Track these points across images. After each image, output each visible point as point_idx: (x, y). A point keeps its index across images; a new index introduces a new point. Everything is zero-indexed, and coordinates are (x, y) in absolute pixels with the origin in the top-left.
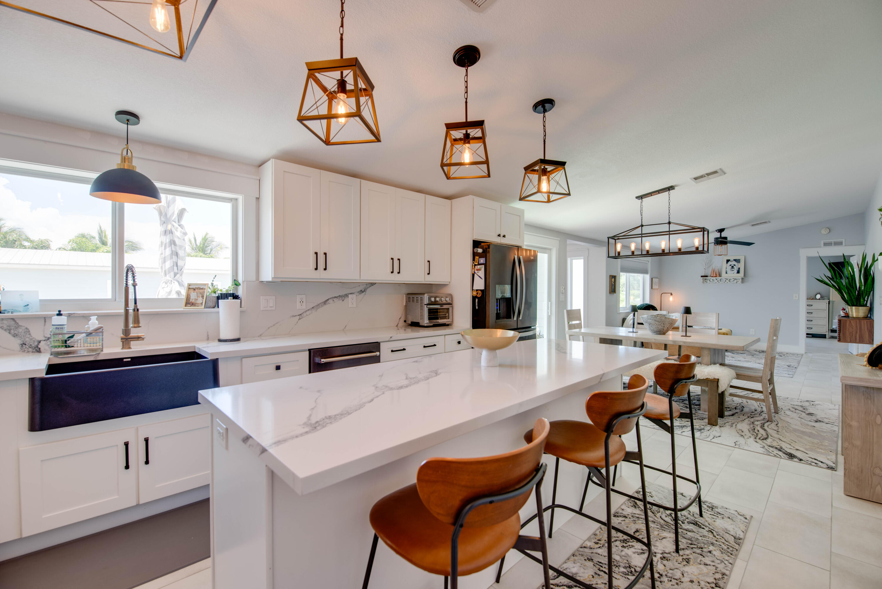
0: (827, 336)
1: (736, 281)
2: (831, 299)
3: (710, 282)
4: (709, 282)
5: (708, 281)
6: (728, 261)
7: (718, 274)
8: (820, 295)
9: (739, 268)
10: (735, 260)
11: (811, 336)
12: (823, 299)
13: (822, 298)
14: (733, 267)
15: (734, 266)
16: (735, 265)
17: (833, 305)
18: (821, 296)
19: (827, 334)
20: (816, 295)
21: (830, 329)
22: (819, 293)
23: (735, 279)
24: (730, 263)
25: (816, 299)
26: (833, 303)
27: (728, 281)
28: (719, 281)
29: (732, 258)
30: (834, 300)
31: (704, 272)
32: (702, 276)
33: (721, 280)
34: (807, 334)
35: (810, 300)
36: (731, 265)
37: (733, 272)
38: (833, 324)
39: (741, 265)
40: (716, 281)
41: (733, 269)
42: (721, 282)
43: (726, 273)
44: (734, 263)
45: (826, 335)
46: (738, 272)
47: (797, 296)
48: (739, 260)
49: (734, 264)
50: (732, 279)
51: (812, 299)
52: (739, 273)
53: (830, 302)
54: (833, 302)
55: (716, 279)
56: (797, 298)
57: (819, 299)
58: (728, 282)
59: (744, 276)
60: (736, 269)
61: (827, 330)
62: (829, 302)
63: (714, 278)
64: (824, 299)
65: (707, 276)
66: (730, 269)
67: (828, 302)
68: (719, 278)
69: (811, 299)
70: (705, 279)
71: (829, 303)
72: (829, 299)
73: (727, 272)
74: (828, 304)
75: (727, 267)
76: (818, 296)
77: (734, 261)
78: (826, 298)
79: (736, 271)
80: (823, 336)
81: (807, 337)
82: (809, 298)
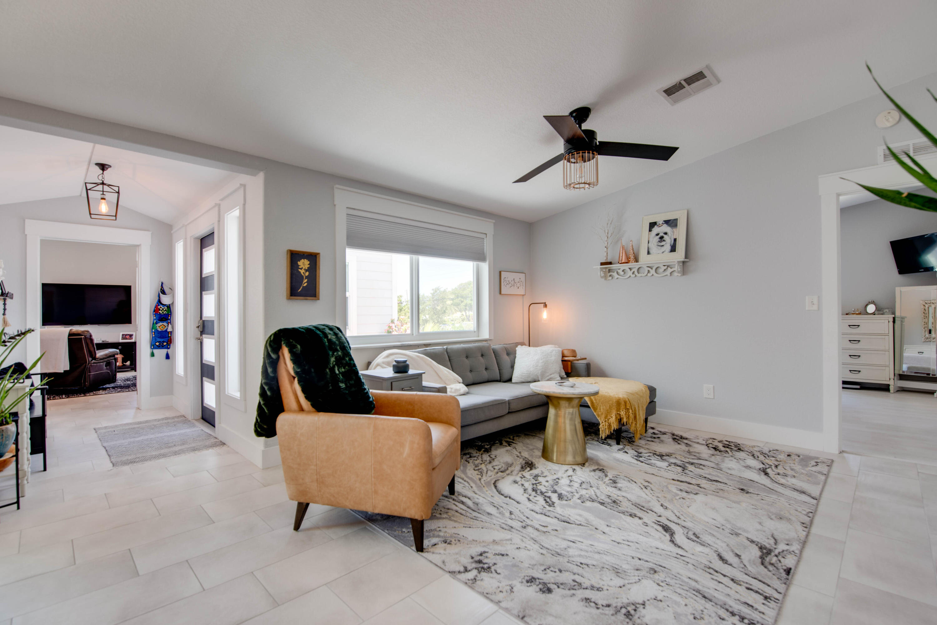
0: (892, 388)
1: (670, 270)
2: (898, 314)
3: (618, 276)
4: (616, 276)
5: (615, 274)
6: (652, 225)
7: (632, 257)
8: (875, 305)
9: (675, 240)
10: (667, 222)
11: (858, 387)
12: (881, 312)
13: (879, 310)
14: (662, 238)
15: (665, 236)
16: (666, 233)
17: (902, 324)
18: (876, 308)
19: (891, 383)
20: (867, 305)
21: (897, 372)
22: (873, 303)
23: (668, 266)
24: (656, 230)
25: (867, 314)
26: (902, 321)
27: (653, 272)
28: (636, 273)
29: (660, 219)
30: (903, 315)
31: (605, 254)
32: (602, 264)
33: (641, 270)
34: (844, 383)
35: (855, 316)
36: (657, 235)
37: (663, 249)
38: (904, 362)
39: (680, 233)
40: (630, 273)
41: (663, 243)
42: (640, 275)
43: (649, 253)
44: (666, 228)
45: (889, 385)
46: (673, 249)
47: (816, 301)
48: (676, 220)
49: (665, 231)
50: (661, 265)
51: (860, 314)
52: (675, 251)
53: (896, 319)
54: (903, 319)
55: (630, 269)
56: (815, 307)
57: (874, 314)
58: (655, 274)
59: (686, 257)
60: (668, 240)
61: (892, 376)
62: (894, 318)
63: (626, 267)
64: (882, 314)
65: (610, 263)
66: (656, 244)
67: (891, 320)
68: (635, 265)
69: (857, 314)
70: (610, 271)
71: (894, 322)
72: (894, 313)
73: (651, 251)
74: (891, 323)
75: (651, 240)
76: (871, 308)
77: (665, 225)
78: (887, 310)
79: (668, 247)
80: (885, 388)
81: (843, 388)
82: (853, 312)
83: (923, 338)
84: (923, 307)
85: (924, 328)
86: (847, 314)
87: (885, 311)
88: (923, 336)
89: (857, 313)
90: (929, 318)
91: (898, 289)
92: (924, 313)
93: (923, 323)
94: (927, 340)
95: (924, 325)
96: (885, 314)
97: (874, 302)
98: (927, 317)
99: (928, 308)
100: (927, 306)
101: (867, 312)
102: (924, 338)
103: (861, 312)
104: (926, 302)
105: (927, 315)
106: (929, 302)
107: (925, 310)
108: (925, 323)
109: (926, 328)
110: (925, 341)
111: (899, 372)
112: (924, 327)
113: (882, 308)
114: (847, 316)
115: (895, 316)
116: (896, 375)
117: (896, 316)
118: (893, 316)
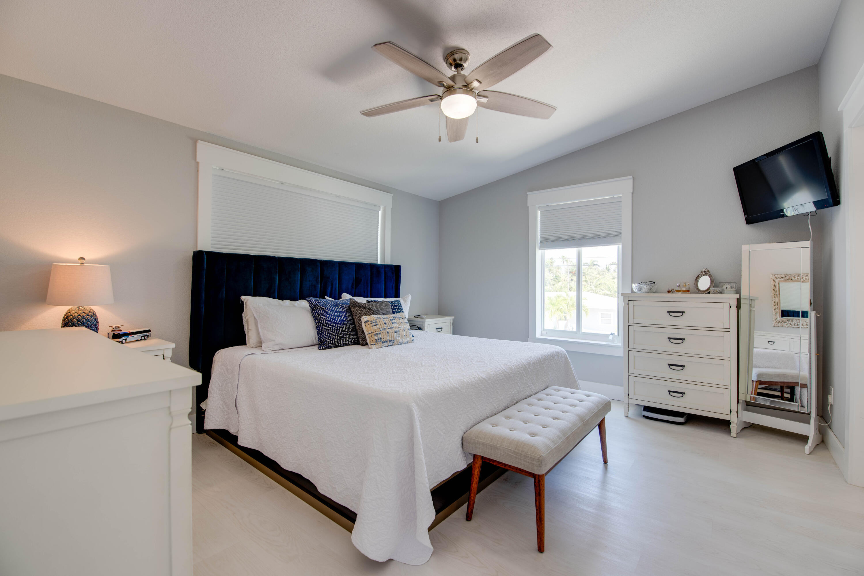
0: (733, 425)
2: (744, 293)
8: (710, 276)
11: (681, 420)
12: (720, 289)
13: (716, 286)
17: (751, 311)
18: (712, 282)
19: (733, 419)
20: (698, 277)
21: (742, 397)
22: (706, 272)
25: (699, 291)
26: (751, 306)
30: (753, 295)
35: (679, 294)
45: (728, 420)
51: (687, 291)
53: (742, 302)
54: (752, 301)
57: (707, 292)
61: (735, 405)
62: (739, 301)
64: (721, 293)
67: (734, 304)
69: (684, 292)
71: (738, 307)
72: (738, 291)
74: (734, 310)
76: (704, 283)
78: (728, 286)
82: (677, 289)
83: (773, 321)
84: (772, 282)
85: (775, 310)
86: (669, 292)
87: (725, 287)
88: (774, 319)
89: (684, 289)
90: (779, 297)
91: (745, 248)
92: (774, 290)
93: (773, 303)
94: (779, 325)
95: (775, 305)
96: (725, 292)
97: (708, 271)
98: (778, 295)
99: (779, 284)
100: (777, 281)
101: (698, 289)
102: (775, 321)
103: (689, 288)
104: (776, 276)
105: (778, 293)
106: (779, 276)
107: (775, 286)
108: (776, 304)
109: (777, 310)
110: (776, 325)
111: (746, 397)
112: (774, 308)
113: (720, 283)
114: (670, 295)
115: (740, 296)
116: (740, 401)
117: (742, 297)
118: (738, 296)
